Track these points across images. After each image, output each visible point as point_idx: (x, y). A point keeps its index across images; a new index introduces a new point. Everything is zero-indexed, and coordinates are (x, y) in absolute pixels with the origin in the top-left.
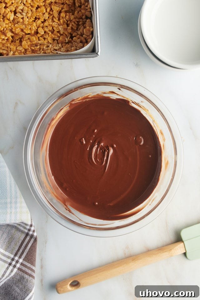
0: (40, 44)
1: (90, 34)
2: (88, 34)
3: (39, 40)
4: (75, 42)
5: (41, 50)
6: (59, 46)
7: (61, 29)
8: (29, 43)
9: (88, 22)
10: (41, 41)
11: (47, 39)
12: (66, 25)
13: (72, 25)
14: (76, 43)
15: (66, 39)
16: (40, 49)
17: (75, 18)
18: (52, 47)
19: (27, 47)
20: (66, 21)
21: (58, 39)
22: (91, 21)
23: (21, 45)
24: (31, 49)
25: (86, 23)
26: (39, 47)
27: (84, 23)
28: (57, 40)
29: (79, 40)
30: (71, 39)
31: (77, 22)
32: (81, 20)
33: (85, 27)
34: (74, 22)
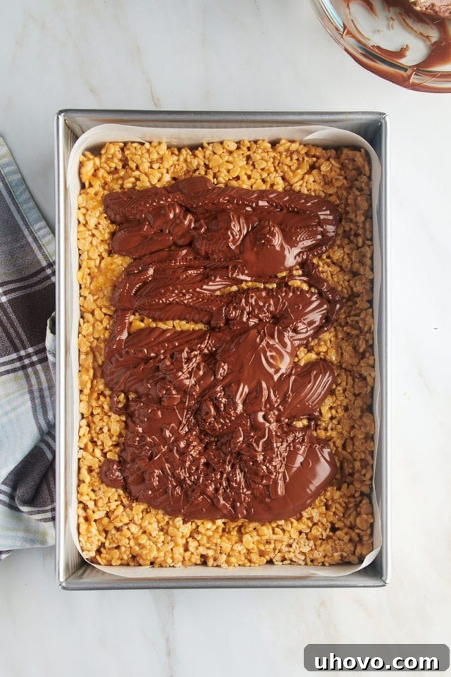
0: (275, 540)
1: (368, 528)
2: (365, 528)
3: (274, 533)
4: (339, 539)
5: (277, 551)
6: (311, 545)
7: (314, 515)
8: (256, 538)
9: (366, 504)
10: (278, 536)
11: (289, 532)
12: (324, 508)
13: (336, 508)
14: (341, 543)
15: (324, 533)
16: (275, 549)
17: (341, 496)
18: (297, 546)
19: (251, 546)
20: (325, 500)
21: (308, 531)
22: (371, 503)
23: (241, 541)
24: (258, 548)
25: (361, 505)
26: (272, 546)
27: (357, 506)
28: (307, 534)
29: (346, 538)
30: (331, 534)
31: (345, 503)
32: (352, 500)
33: (359, 514)
34: (340, 504)
